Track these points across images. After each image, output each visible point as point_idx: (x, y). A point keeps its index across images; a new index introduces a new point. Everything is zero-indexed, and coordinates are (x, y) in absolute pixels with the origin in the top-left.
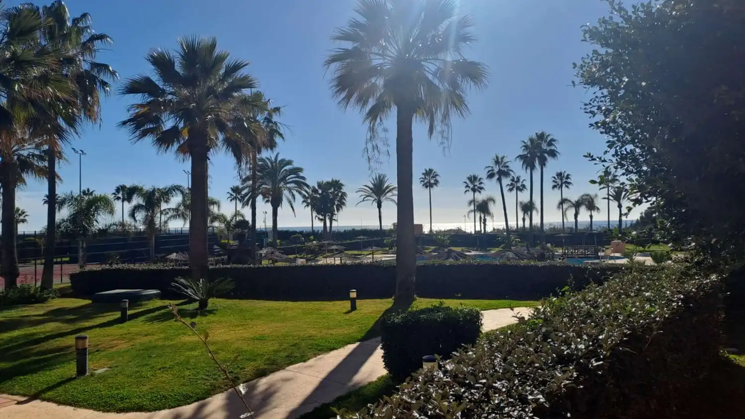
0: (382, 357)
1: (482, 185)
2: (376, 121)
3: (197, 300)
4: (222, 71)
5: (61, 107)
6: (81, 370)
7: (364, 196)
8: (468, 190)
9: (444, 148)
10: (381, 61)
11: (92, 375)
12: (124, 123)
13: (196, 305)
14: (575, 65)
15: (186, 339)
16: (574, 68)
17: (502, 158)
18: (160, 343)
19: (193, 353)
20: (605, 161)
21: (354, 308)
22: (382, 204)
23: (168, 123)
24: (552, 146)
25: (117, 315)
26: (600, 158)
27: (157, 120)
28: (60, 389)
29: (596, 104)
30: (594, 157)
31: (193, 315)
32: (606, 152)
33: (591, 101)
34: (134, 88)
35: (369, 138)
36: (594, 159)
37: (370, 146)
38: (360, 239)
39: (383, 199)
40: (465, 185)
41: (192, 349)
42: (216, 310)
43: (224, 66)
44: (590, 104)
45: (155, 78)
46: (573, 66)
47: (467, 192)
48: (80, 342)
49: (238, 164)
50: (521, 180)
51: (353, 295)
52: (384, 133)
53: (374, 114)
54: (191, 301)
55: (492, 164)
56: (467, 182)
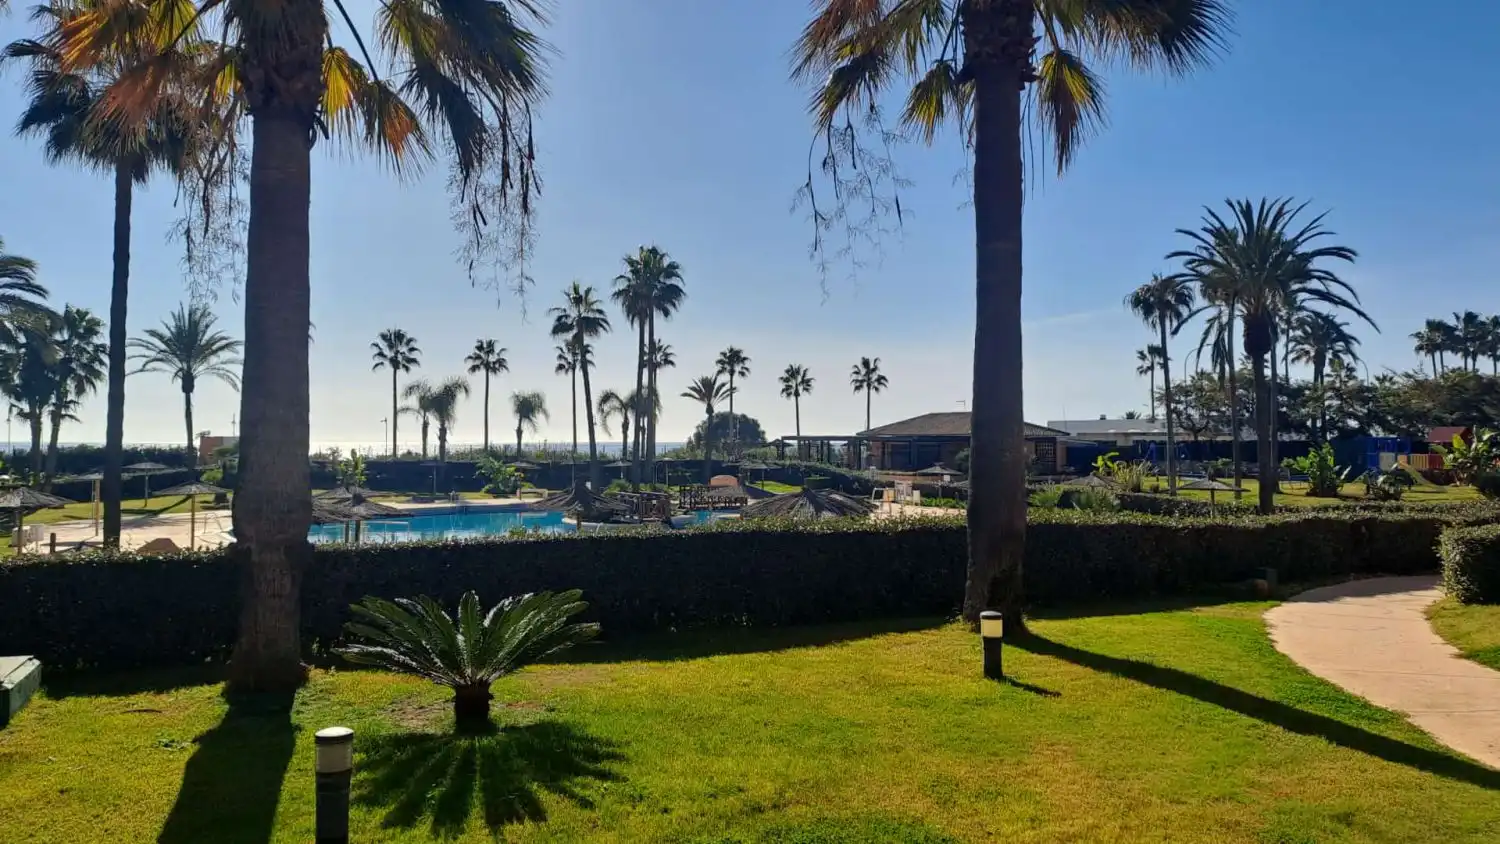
1: (414, 355)
7: (145, 360)
8: (382, 363)
17: (588, 291)
22: (196, 382)
24: (674, 278)
38: (143, 470)
39: (199, 369)
40: (376, 351)
47: (379, 366)
50: (497, 350)
55: (564, 303)
56: (381, 346)
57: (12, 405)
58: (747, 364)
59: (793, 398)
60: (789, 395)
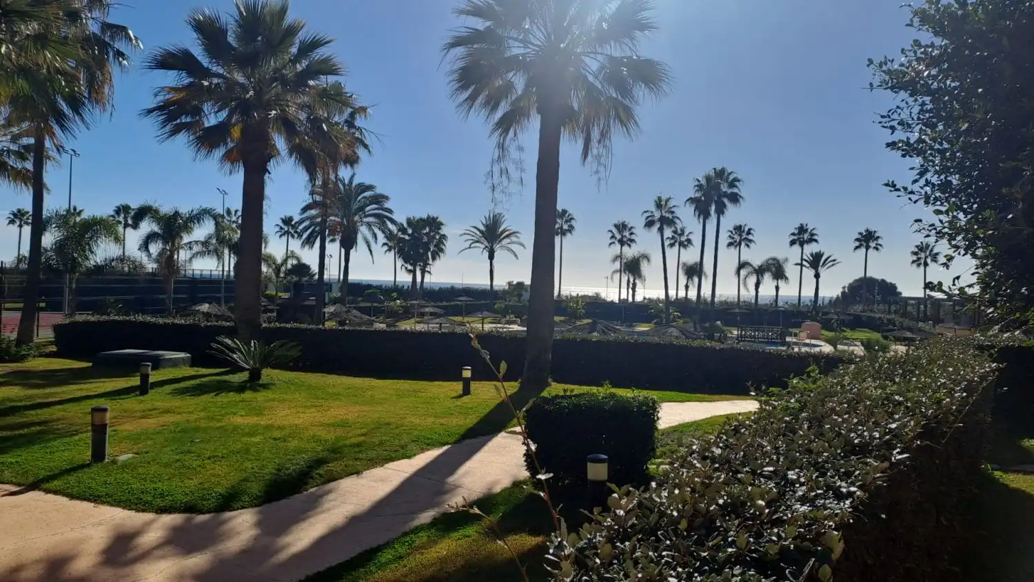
0: (525, 455)
1: (633, 237)
2: (508, 133)
3: (247, 370)
4: (294, 50)
5: (63, 83)
6: (98, 454)
7: (471, 242)
8: (614, 243)
9: (599, 179)
10: (521, 51)
11: (114, 462)
12: (150, 111)
13: (244, 376)
14: (871, 62)
15: (238, 420)
16: (868, 66)
17: (667, 201)
18: (203, 424)
19: (253, 439)
20: (912, 192)
21: (466, 391)
22: (495, 254)
23: (212, 118)
25: (135, 381)
26: (905, 189)
27: (197, 111)
28: (72, 479)
29: (895, 116)
30: (897, 187)
31: (241, 388)
32: (915, 181)
33: (889, 112)
34: (167, 61)
35: (496, 157)
36: (898, 190)
37: (496, 169)
38: (462, 301)
39: (497, 247)
40: (610, 235)
41: (250, 435)
42: (274, 384)
43: (297, 41)
44: (889, 117)
45: (198, 52)
46: (868, 63)
47: (613, 245)
48: (97, 415)
49: (311, 182)
50: (686, 234)
51: (467, 374)
52: (518, 153)
53: (505, 125)
54: (237, 369)
55: (653, 208)
56: (613, 231)
57: (403, 265)
58: (880, 241)
59: (922, 267)
60: (919, 265)
